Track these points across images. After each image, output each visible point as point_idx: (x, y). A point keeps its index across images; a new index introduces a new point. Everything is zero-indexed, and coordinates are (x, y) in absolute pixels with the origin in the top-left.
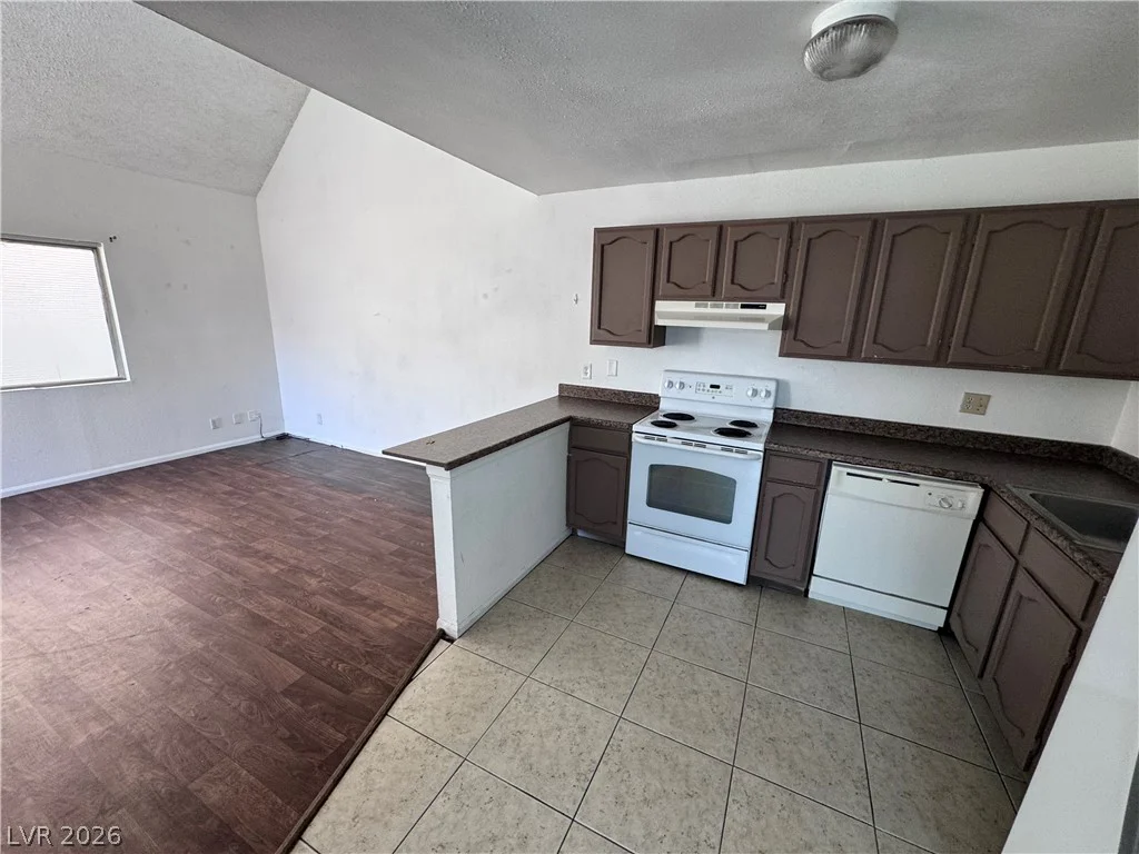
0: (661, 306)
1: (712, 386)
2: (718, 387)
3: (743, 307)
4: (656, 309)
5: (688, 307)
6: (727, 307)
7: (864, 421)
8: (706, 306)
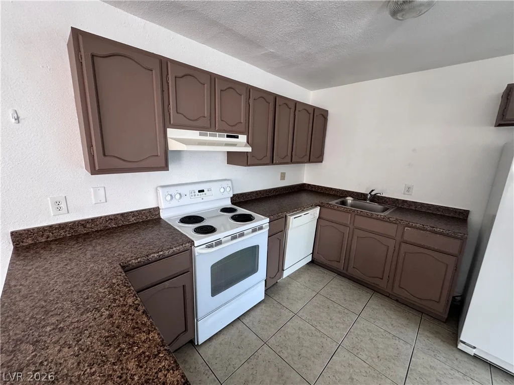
0: (172, 133)
1: (200, 191)
2: (203, 191)
3: (228, 136)
4: (169, 135)
5: (194, 135)
6: (220, 136)
7: (260, 191)
8: (206, 135)
